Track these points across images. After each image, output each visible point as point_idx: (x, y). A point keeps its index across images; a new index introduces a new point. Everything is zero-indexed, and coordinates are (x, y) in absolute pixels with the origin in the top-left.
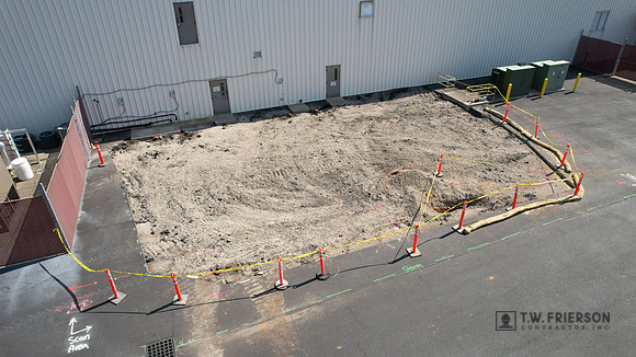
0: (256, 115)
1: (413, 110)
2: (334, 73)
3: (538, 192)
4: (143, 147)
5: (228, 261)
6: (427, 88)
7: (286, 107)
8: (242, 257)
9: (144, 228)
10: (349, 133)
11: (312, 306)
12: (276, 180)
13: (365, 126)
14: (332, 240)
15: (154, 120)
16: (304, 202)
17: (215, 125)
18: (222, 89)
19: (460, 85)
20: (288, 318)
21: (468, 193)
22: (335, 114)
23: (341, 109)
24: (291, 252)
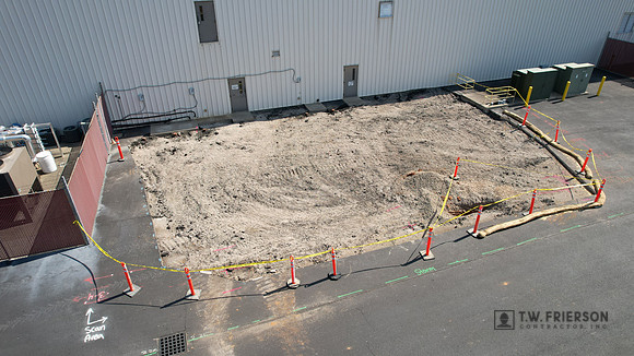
0: (272, 114)
1: (430, 111)
2: (352, 73)
3: (557, 197)
4: (162, 143)
5: (241, 258)
6: (445, 90)
7: (303, 106)
8: (255, 254)
9: (160, 223)
10: (365, 133)
11: (323, 305)
12: (291, 179)
13: (381, 127)
14: (345, 241)
15: (173, 117)
16: (319, 201)
17: (233, 123)
18: (240, 87)
19: (479, 87)
20: (299, 317)
21: (485, 196)
22: (352, 114)
23: (358, 109)
24: (304, 251)
